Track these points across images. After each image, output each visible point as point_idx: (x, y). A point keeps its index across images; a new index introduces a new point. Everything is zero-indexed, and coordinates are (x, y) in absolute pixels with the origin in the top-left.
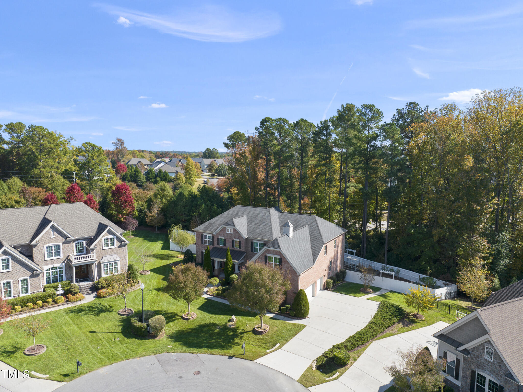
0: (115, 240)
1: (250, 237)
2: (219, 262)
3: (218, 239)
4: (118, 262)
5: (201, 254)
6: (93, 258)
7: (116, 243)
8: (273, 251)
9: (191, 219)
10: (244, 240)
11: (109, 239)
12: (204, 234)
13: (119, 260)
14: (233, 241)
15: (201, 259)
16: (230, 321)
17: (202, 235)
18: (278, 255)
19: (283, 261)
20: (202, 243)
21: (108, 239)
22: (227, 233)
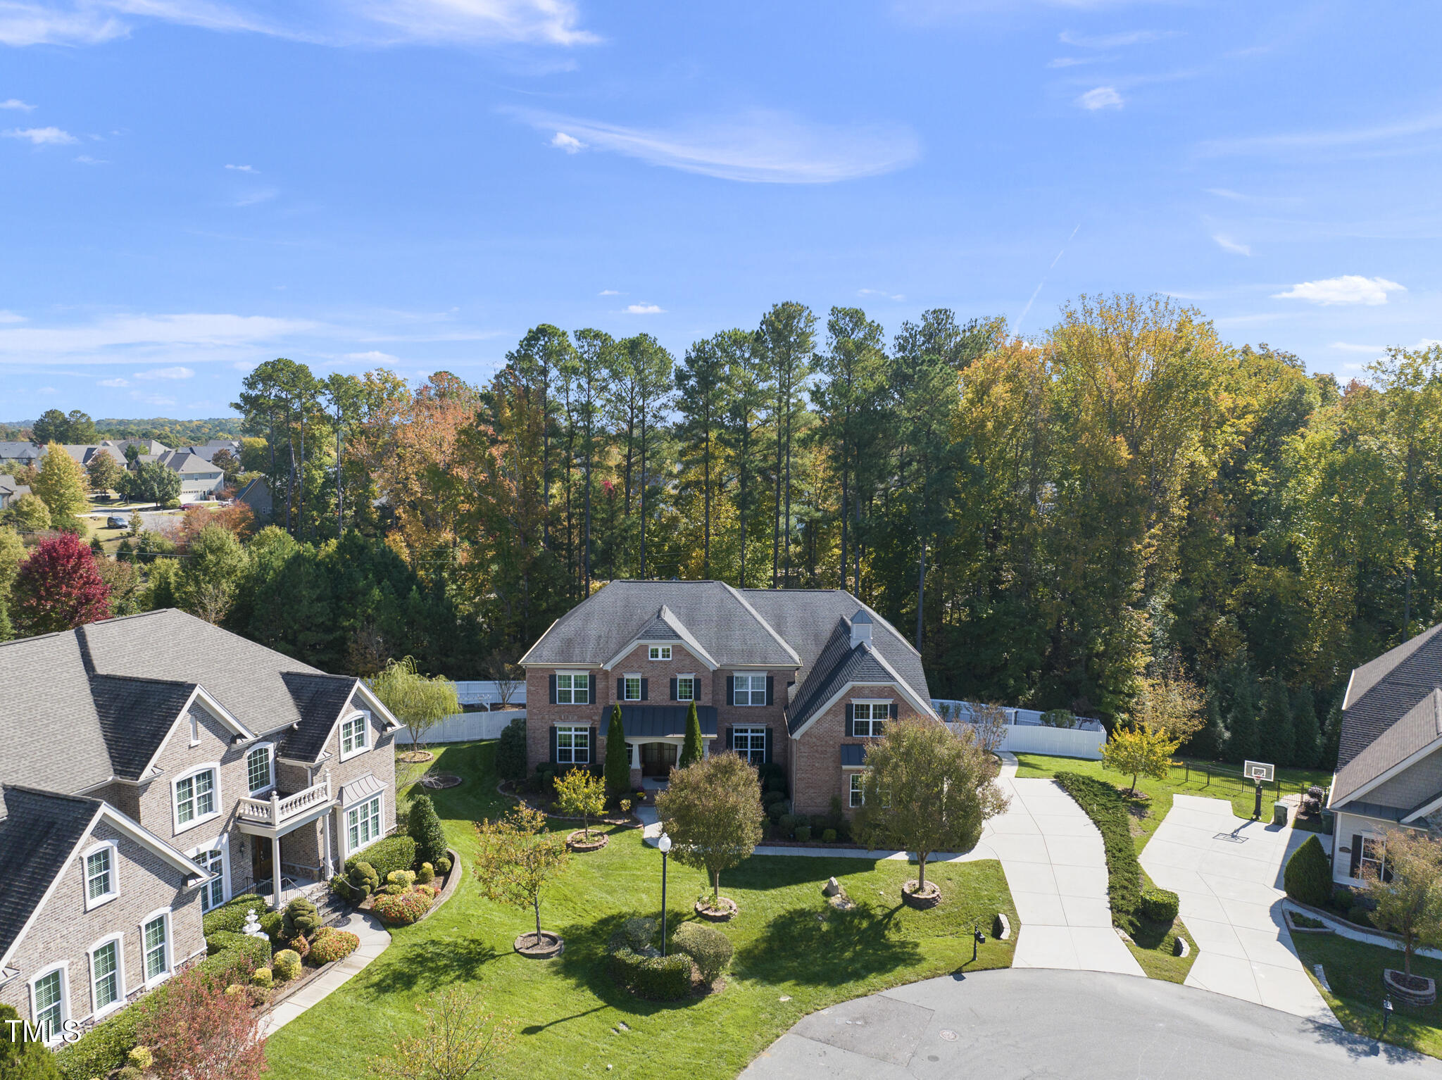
0: (368, 723)
1: (725, 665)
2: (643, 748)
3: (620, 681)
4: (379, 797)
5: (548, 735)
6: (325, 798)
7: (371, 735)
8: (871, 689)
9: (343, 640)
10: (711, 675)
11: (353, 724)
12: (558, 673)
13: (380, 793)
14: (673, 682)
15: (547, 751)
16: (827, 893)
17: (552, 679)
18: (886, 697)
19: (899, 710)
20: (553, 701)
21: (350, 723)
22: (652, 662)
